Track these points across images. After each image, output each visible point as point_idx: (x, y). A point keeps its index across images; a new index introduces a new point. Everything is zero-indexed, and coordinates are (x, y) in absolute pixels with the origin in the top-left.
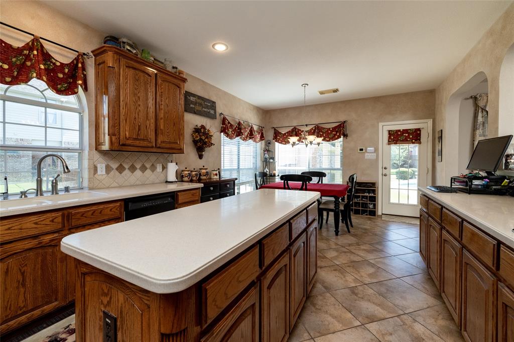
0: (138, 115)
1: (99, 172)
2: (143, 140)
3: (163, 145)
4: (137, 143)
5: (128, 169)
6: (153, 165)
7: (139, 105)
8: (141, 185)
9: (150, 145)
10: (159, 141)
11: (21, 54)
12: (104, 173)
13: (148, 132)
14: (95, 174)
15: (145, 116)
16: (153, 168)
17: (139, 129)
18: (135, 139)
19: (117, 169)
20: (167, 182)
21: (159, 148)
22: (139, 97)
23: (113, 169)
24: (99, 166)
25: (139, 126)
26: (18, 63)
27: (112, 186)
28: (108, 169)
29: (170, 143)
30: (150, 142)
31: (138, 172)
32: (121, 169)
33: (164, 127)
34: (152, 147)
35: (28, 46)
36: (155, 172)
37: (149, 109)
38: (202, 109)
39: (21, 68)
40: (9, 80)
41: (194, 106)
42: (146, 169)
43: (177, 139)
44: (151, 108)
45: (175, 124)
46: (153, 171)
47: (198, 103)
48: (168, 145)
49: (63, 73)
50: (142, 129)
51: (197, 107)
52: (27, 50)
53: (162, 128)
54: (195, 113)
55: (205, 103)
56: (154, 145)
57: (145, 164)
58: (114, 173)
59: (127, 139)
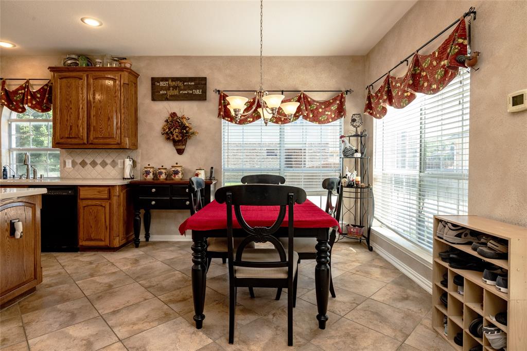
0: (70, 117)
1: (67, 166)
2: (75, 138)
3: (96, 141)
4: (69, 141)
5: (90, 164)
6: (113, 161)
7: (71, 108)
8: (101, 179)
9: (81, 142)
10: (91, 138)
11: (17, 94)
12: (70, 166)
13: (79, 130)
14: (64, 167)
15: (77, 117)
16: (114, 164)
17: (71, 129)
18: (68, 138)
19: (80, 164)
20: (124, 179)
21: (92, 144)
22: (71, 101)
23: (77, 164)
24: (67, 161)
25: (71, 126)
26: (19, 99)
27: (77, 177)
28: (74, 164)
29: (104, 138)
30: (82, 139)
31: (99, 168)
32: (83, 164)
33: (97, 123)
34: (84, 144)
35: (21, 88)
36: (116, 168)
37: (80, 110)
38: (179, 93)
39: (22, 101)
40: (20, 110)
41: (166, 92)
42: (106, 164)
43: (113, 134)
44: (82, 108)
45: (109, 119)
46: (114, 167)
47: (173, 87)
48: (101, 141)
49: (38, 98)
50: (73, 128)
51: (171, 92)
52: (21, 90)
53: (94, 124)
54: (167, 99)
55: (185, 84)
56: (85, 141)
57: (105, 160)
58: (79, 167)
59: (61, 139)
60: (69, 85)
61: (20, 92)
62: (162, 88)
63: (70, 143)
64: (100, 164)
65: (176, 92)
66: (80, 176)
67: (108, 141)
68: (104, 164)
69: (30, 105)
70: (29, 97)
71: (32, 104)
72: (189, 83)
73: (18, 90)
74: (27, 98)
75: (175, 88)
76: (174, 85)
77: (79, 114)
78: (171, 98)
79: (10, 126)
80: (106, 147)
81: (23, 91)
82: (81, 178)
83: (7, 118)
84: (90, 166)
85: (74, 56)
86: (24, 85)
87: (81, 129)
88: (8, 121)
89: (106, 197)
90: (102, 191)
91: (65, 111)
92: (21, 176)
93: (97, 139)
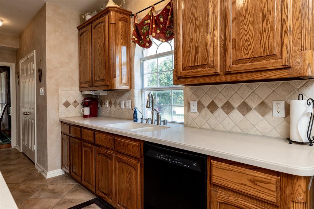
0: (195, 32)
1: (191, 109)
2: (202, 66)
3: (237, 67)
4: (194, 72)
5: (222, 107)
6: (263, 103)
7: (197, 19)
9: (211, 72)
10: (229, 62)
11: (144, 25)
12: (196, 110)
13: (208, 52)
15: (205, 30)
16: (264, 109)
17: (196, 53)
19: (208, 107)
21: (229, 74)
22: (196, 8)
23: (204, 107)
24: (192, 103)
25: (197, 48)
26: (145, 31)
28: (200, 106)
29: (252, 59)
30: (213, 67)
31: (236, 114)
32: (213, 107)
33: (239, 33)
34: (217, 75)
35: (148, 17)
36: (268, 117)
37: (210, 17)
39: (148, 34)
40: (147, 45)
42: (249, 109)
44: (213, 13)
45: (264, 17)
46: (263, 114)
49: (161, 23)
50: (200, 50)
52: (147, 20)
56: (219, 70)
57: (247, 101)
58: (206, 111)
59: (183, 70)
61: (146, 22)
63: (196, 74)
64: (238, 108)
67: (261, 64)
69: (154, 34)
70: (154, 26)
71: (156, 33)
73: (144, 20)
74: (152, 27)
77: (208, 24)
79: (142, 64)
81: (149, 21)
82: (208, 127)
83: (140, 57)
84: (222, 111)
86: (150, 14)
87: (211, 50)
88: (141, 60)
89: (273, 199)
90: (260, 181)
91: (189, 26)
92: (147, 120)
93: (239, 64)
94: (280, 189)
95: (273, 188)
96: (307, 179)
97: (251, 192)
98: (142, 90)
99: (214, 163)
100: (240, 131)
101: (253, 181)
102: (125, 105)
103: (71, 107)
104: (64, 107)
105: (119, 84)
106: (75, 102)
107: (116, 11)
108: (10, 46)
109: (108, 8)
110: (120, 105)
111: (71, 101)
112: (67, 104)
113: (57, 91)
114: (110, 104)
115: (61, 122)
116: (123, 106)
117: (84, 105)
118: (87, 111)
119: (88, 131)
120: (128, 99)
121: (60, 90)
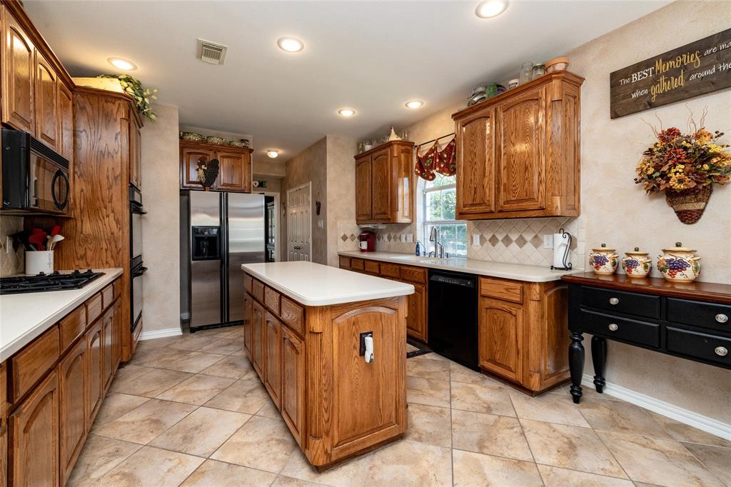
0: (474, 175)
1: (474, 243)
2: (480, 204)
3: (507, 207)
4: (473, 209)
5: (502, 241)
6: (536, 236)
7: (475, 163)
9: (488, 210)
10: (501, 202)
11: (427, 159)
12: (479, 244)
13: (485, 193)
14: (471, 244)
15: (482, 174)
16: (537, 242)
17: (475, 193)
18: (472, 205)
19: (490, 241)
21: (501, 211)
22: (475, 154)
23: (486, 240)
24: (474, 237)
25: (475, 189)
26: (429, 165)
27: (486, 259)
28: (482, 240)
29: (518, 201)
30: (489, 205)
31: (514, 246)
32: (494, 240)
33: (508, 179)
34: (491, 212)
35: (432, 151)
36: (540, 248)
37: (487, 163)
38: (687, 80)
39: (432, 167)
40: (431, 177)
41: (646, 92)
42: (525, 242)
43: (533, 193)
44: (489, 160)
45: (526, 168)
46: (536, 246)
47: (666, 74)
48: (515, 206)
49: (445, 159)
50: (478, 191)
51: (664, 86)
52: (431, 154)
53: (505, 182)
54: (651, 106)
55: (708, 52)
56: (493, 208)
57: (523, 235)
58: (488, 244)
59: (464, 207)
60: (473, 130)
61: (430, 156)
62: (637, 87)
63: (474, 211)
64: (516, 241)
65: (678, 82)
66: (488, 258)
67: (525, 205)
68: (521, 242)
69: (438, 169)
70: (437, 160)
71: (440, 167)
72: (723, 46)
73: (428, 154)
75: (674, 73)
76: (672, 69)
77: (485, 169)
78: (661, 100)
79: (425, 196)
80: (522, 214)
81: (433, 155)
82: (490, 259)
83: (422, 189)
84: (502, 244)
85: (480, 89)
86: (433, 147)
87: (487, 191)
88: (423, 191)
89: (518, 299)
90: (511, 289)
91: (469, 169)
92: (430, 253)
93: (508, 203)
94: (523, 293)
95: (518, 292)
96: (540, 283)
97: (506, 297)
98: (425, 223)
99: (483, 280)
100: (517, 262)
101: (507, 289)
102: (406, 239)
103: (349, 240)
104: (342, 240)
105: (402, 217)
106: (352, 235)
107: (399, 144)
108: (278, 175)
109: (391, 142)
110: (400, 238)
111: (348, 235)
112: (345, 238)
113: (336, 224)
114: (389, 238)
115: (340, 255)
116: (403, 240)
117: (362, 238)
118: (364, 245)
119: (372, 263)
120: (410, 232)
121: (338, 223)
